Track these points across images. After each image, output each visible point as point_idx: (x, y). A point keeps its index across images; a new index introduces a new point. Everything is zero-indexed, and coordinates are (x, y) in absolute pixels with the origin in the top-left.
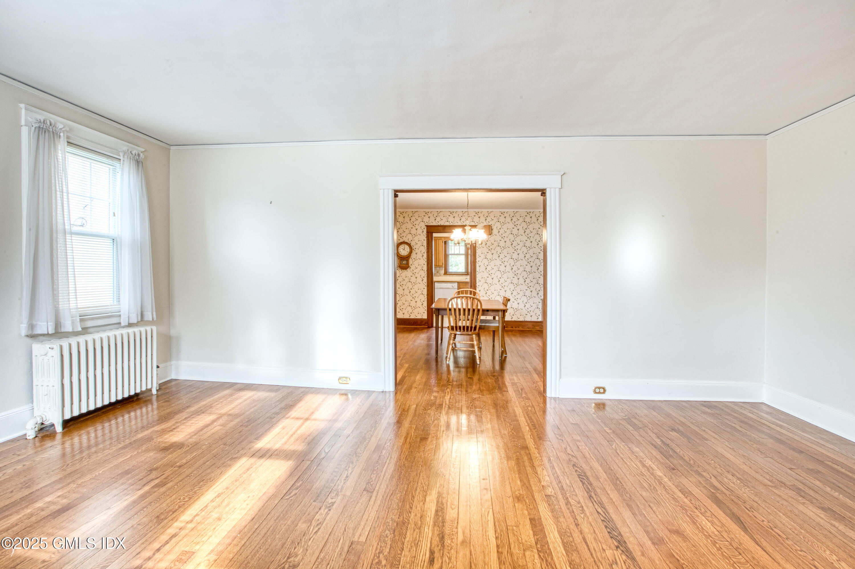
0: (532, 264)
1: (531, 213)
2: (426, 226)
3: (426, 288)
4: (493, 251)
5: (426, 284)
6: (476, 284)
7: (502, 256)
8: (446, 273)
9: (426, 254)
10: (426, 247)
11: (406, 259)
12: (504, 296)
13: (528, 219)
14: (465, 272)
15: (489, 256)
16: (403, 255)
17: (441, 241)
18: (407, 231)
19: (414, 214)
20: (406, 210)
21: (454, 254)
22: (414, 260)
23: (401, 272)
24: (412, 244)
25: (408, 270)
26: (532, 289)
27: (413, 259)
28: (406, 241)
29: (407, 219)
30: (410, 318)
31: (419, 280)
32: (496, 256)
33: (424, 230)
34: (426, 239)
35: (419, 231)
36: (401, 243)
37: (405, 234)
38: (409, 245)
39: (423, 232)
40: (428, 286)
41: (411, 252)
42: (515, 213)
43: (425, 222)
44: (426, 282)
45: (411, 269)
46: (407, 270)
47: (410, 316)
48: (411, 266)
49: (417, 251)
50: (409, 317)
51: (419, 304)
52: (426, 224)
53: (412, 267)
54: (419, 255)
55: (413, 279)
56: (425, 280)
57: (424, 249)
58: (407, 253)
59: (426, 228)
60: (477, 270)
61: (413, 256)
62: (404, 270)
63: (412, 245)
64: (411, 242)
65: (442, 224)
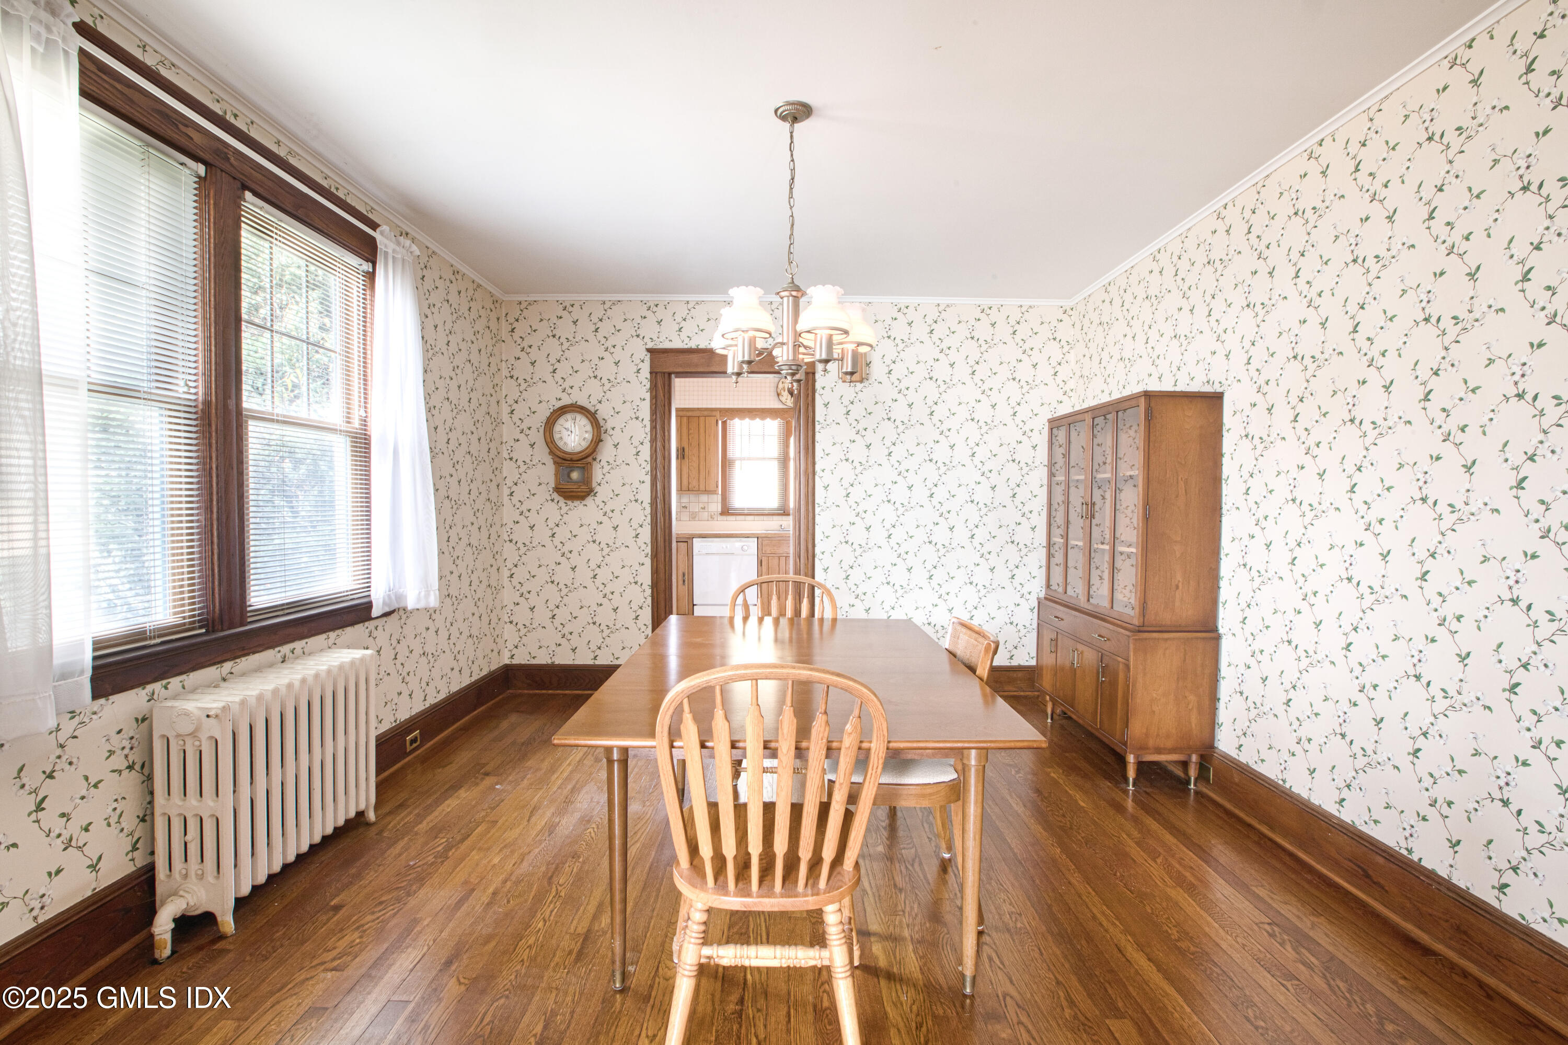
0: (994, 479)
1: (994, 309)
2: (648, 350)
3: (648, 562)
4: (870, 437)
5: (648, 550)
6: (814, 546)
7: (899, 452)
8: (726, 511)
9: (647, 446)
10: (647, 422)
11: (579, 464)
12: (965, 617)
13: (983, 331)
14: (778, 509)
15: (858, 452)
16: (568, 449)
17: (713, 420)
18: (585, 371)
19: (609, 312)
20: (583, 297)
21: (749, 459)
22: (607, 468)
23: (565, 509)
24: (604, 412)
25: (589, 501)
26: (993, 560)
27: (603, 463)
28: (583, 402)
29: (585, 328)
30: (597, 662)
31: (626, 534)
32: (879, 453)
33: (641, 365)
34: (648, 396)
35: (627, 369)
36: (563, 411)
37: (576, 381)
38: (592, 416)
39: (638, 371)
40: (655, 556)
41: (597, 441)
42: (942, 310)
43: (647, 340)
44: (649, 541)
45: (599, 499)
46: (586, 502)
47: (595, 658)
48: (598, 489)
49: (617, 436)
50: (591, 662)
51: (626, 616)
52: (650, 345)
53: (603, 492)
54: (626, 452)
55: (606, 534)
56: (646, 534)
57: (642, 431)
58: (585, 445)
59: (649, 355)
60: (818, 500)
61: (606, 453)
62: (577, 503)
63: (599, 416)
64: (598, 406)
65: (702, 346)
